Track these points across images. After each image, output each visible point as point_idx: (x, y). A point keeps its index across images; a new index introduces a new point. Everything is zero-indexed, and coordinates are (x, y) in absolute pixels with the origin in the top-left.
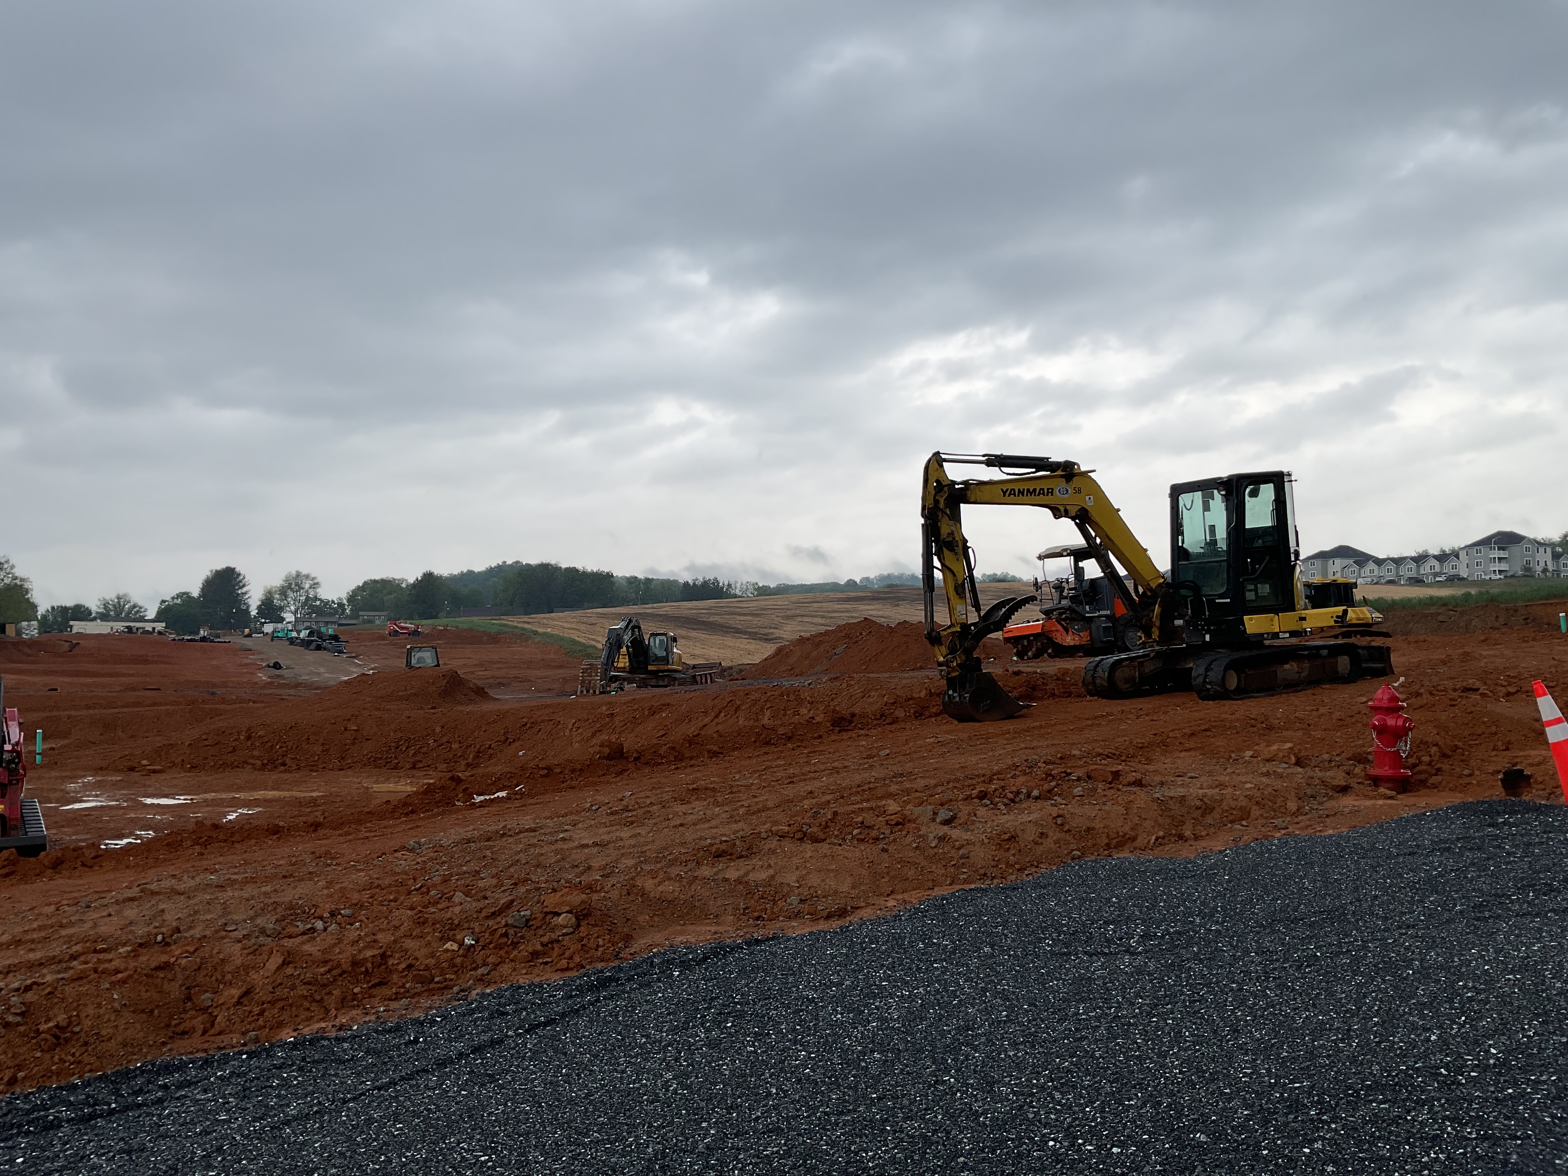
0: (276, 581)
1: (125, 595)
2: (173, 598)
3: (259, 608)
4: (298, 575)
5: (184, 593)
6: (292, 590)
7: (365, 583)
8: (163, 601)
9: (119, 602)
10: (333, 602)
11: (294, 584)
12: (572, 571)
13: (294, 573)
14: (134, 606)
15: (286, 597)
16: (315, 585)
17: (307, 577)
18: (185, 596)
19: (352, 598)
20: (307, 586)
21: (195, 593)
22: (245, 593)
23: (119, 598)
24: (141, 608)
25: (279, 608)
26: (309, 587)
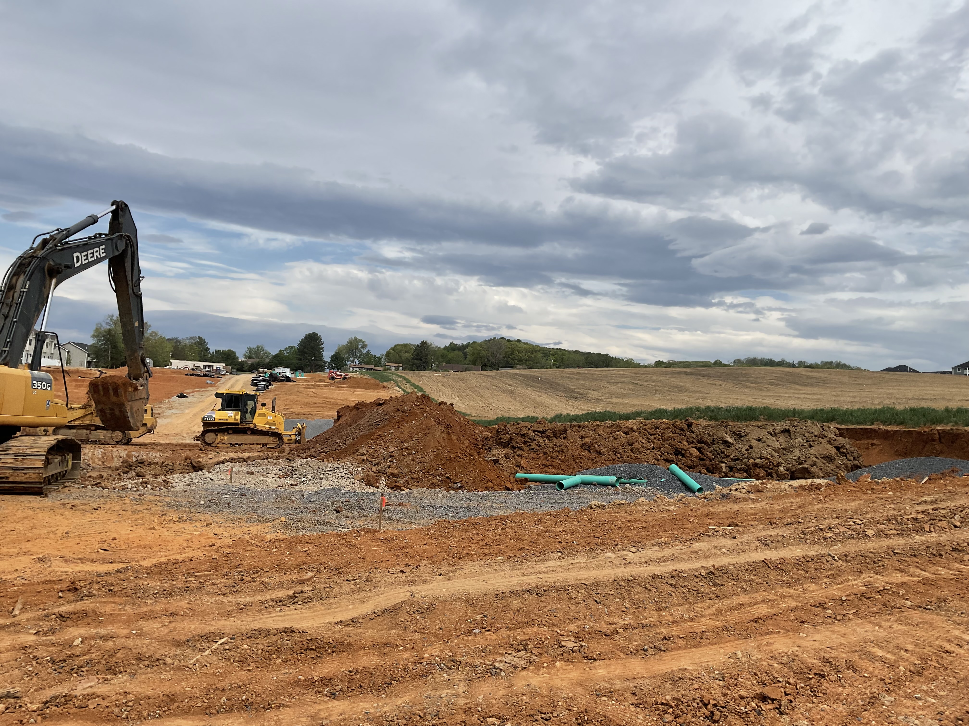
0: (344, 342)
1: (261, 347)
2: (285, 349)
3: (331, 357)
4: (356, 338)
5: (292, 347)
6: (352, 348)
7: (396, 346)
8: (281, 351)
10: (375, 356)
11: (353, 344)
13: (354, 338)
14: (267, 352)
15: (348, 351)
16: (364, 347)
17: (360, 340)
18: (290, 349)
19: (388, 354)
20: (360, 346)
21: (297, 347)
23: (258, 348)
25: (343, 358)
26: (362, 347)
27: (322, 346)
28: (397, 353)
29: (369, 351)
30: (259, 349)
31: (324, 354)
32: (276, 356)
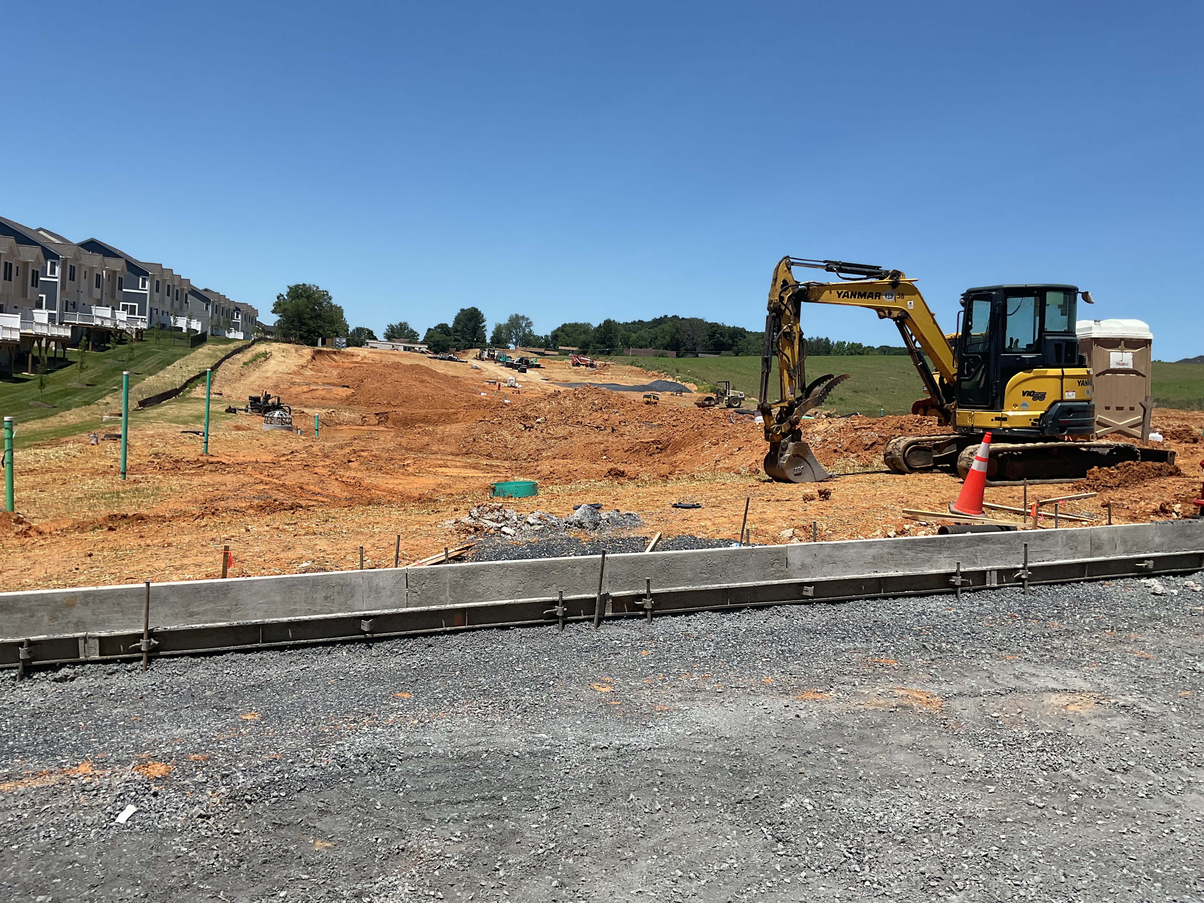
0: (504, 320)
1: (405, 323)
2: (436, 327)
3: (492, 338)
5: (443, 324)
6: (514, 327)
7: (565, 326)
8: (429, 330)
9: (401, 328)
10: (542, 338)
11: (515, 322)
12: (714, 325)
13: (515, 315)
14: (412, 331)
15: (511, 332)
16: (529, 324)
17: (524, 318)
18: (443, 327)
19: (555, 336)
20: (524, 325)
21: (450, 325)
22: (484, 326)
23: (401, 324)
24: (416, 333)
25: (505, 339)
26: (526, 326)
27: (483, 324)
28: (567, 335)
29: (531, 331)
30: (403, 327)
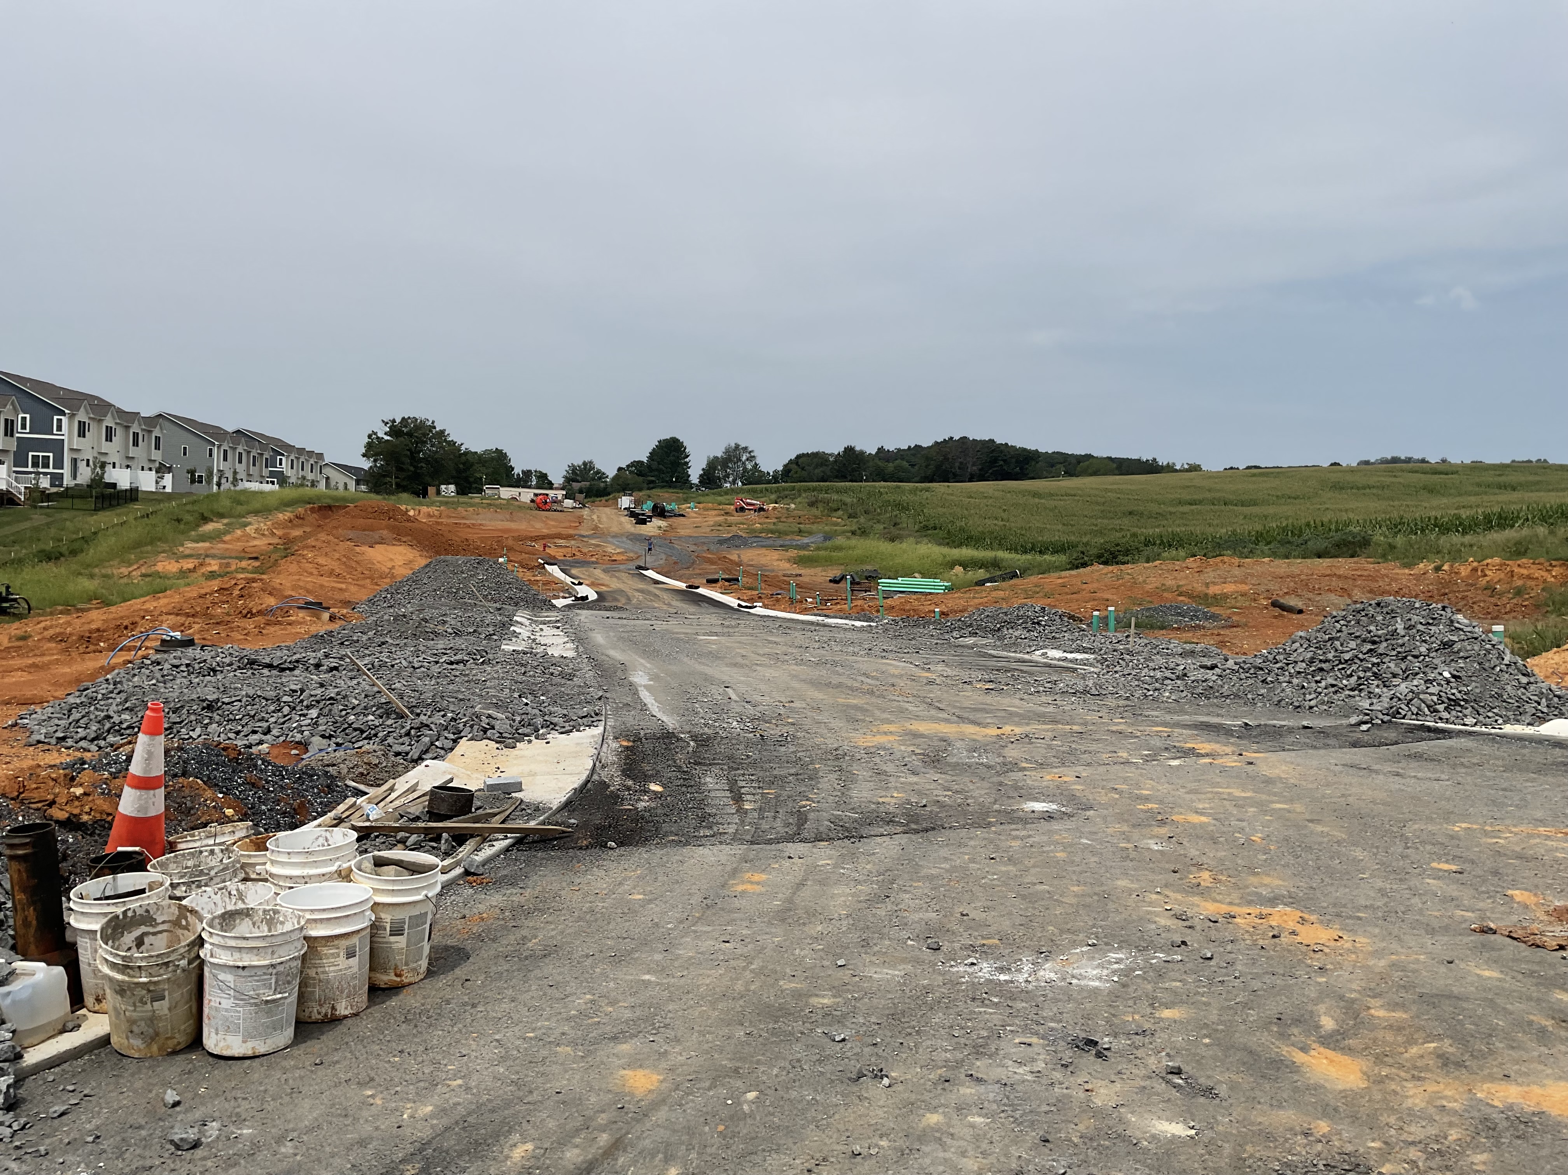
0: (718, 453)
1: (591, 462)
2: (628, 466)
3: (700, 477)
5: (637, 462)
6: (731, 461)
7: (799, 457)
8: (620, 469)
10: (769, 473)
11: (734, 455)
13: (733, 445)
14: (598, 472)
15: (727, 467)
16: (751, 458)
17: (745, 448)
18: (635, 465)
19: (787, 469)
20: (744, 458)
21: (645, 462)
22: (687, 463)
23: (585, 464)
24: (603, 473)
25: (719, 478)
26: (746, 459)
27: (687, 460)
28: (803, 469)
29: (756, 464)
30: (588, 466)
31: (690, 471)
32: (616, 477)
